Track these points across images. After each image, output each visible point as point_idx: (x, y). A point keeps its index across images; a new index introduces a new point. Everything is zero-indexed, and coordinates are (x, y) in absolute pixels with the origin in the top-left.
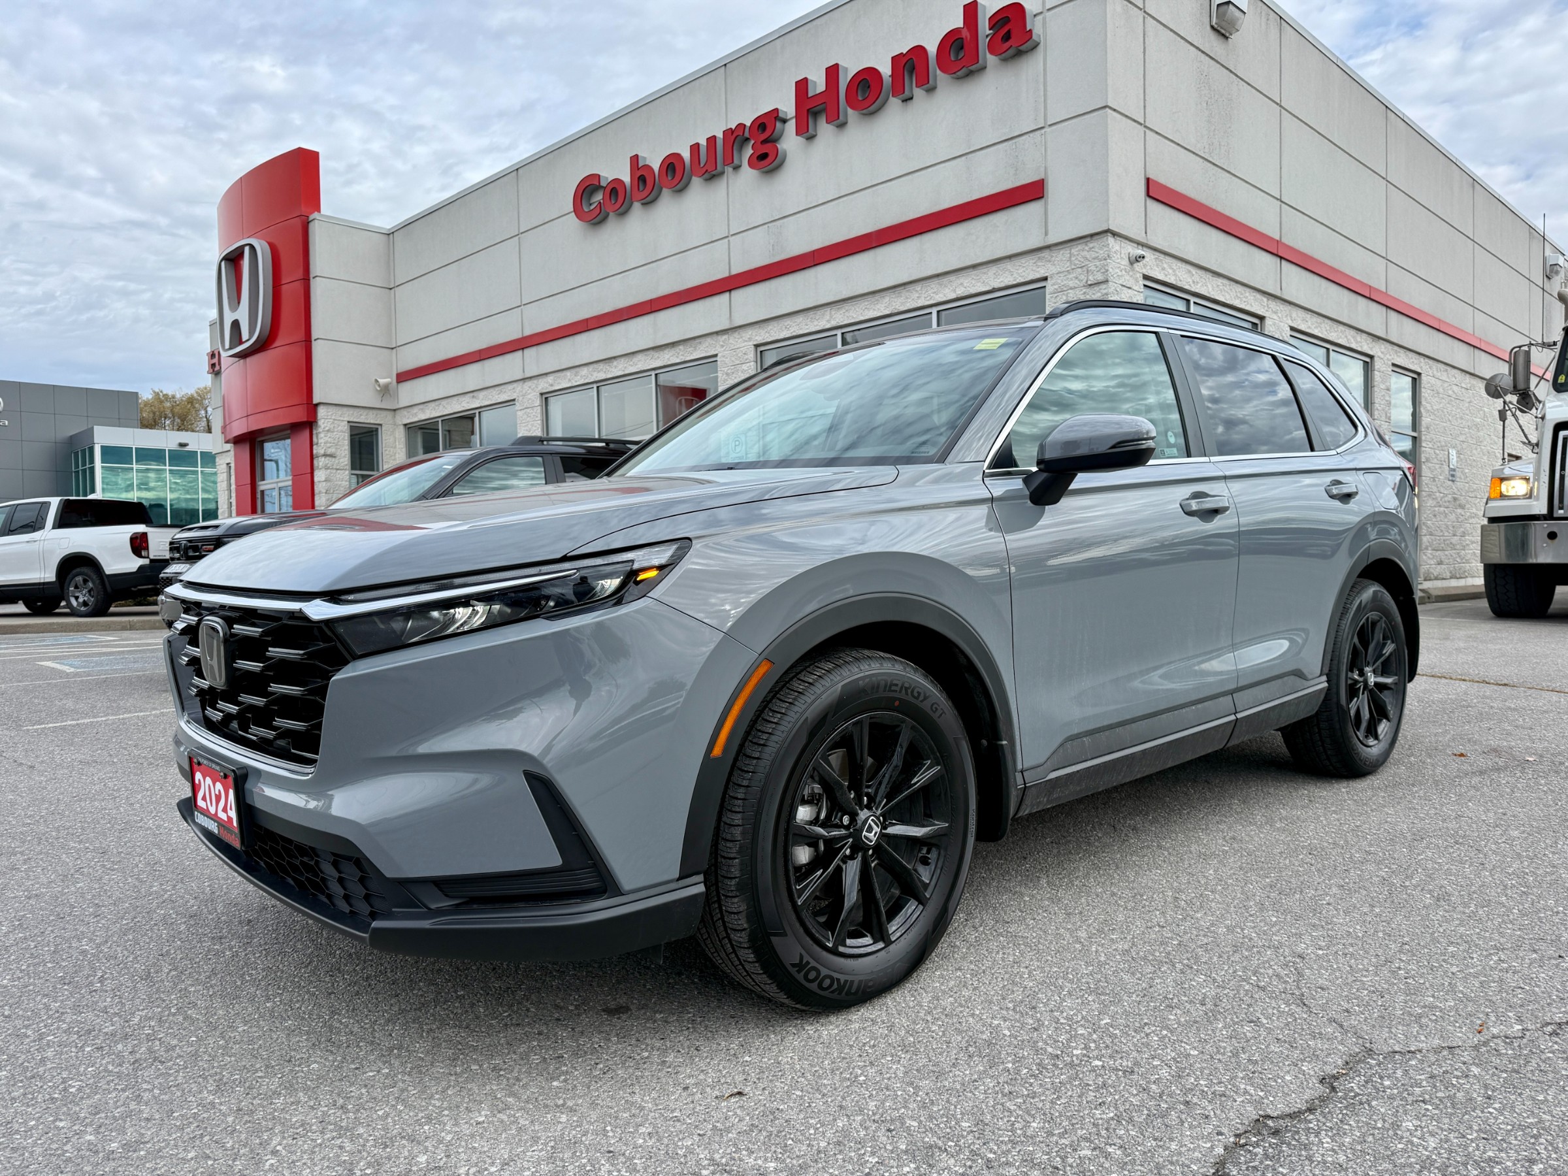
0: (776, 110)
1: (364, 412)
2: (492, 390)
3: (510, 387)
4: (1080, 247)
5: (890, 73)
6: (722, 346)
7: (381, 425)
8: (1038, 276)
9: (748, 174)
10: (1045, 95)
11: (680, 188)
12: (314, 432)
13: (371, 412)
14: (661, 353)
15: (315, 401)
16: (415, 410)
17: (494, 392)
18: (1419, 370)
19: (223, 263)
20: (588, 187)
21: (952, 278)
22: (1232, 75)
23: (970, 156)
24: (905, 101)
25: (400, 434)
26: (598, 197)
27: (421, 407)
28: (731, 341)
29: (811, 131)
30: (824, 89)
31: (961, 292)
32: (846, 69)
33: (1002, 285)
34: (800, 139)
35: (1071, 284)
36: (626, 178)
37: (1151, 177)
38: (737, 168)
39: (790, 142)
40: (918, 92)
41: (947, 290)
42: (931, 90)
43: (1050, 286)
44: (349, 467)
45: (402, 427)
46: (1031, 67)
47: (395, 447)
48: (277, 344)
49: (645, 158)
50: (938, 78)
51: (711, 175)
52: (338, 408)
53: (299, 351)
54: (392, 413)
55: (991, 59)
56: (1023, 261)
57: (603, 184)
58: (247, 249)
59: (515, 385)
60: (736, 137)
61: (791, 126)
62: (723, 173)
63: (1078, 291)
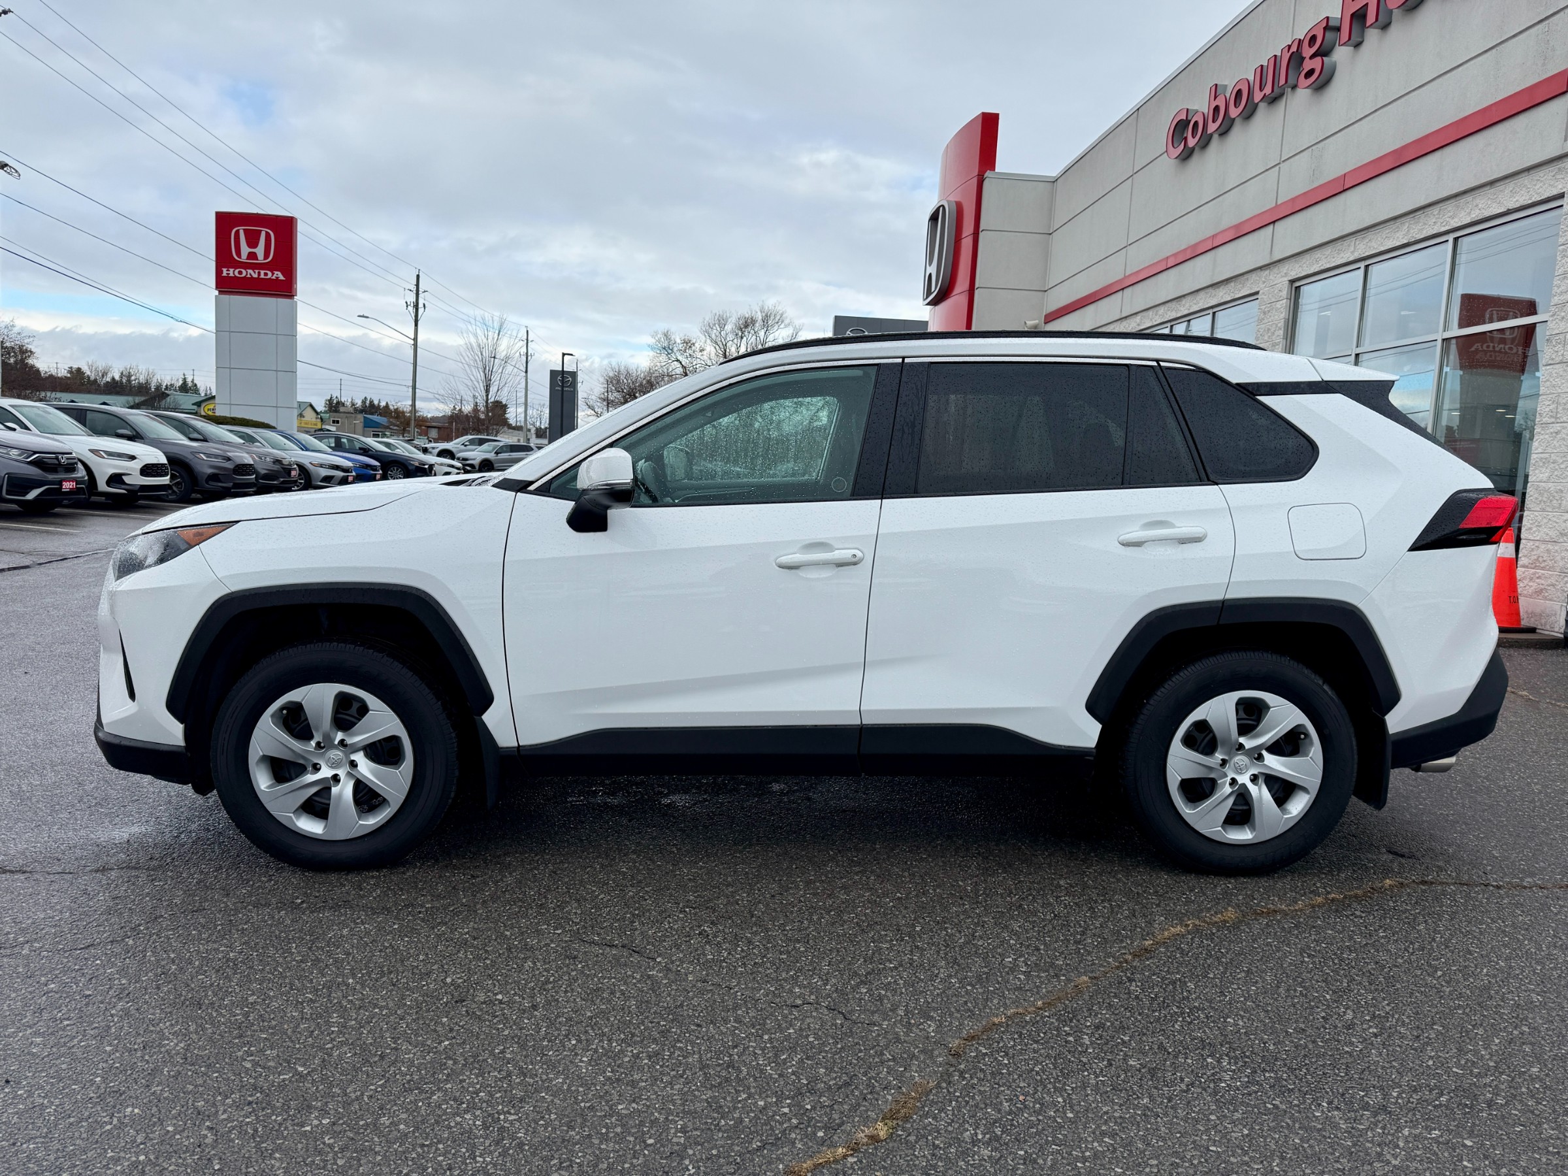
0: (1328, 18)
3: (1112, 326)
6: (1264, 282)
8: (1555, 192)
9: (1301, 94)
11: (1249, 114)
14: (1218, 290)
19: (931, 221)
20: (1179, 122)
21: (1468, 198)
23: (1501, 46)
28: (1271, 277)
29: (1355, 39)
36: (1205, 109)
38: (1294, 87)
39: (1341, 53)
41: (1463, 214)
48: (952, 294)
51: (1273, 100)
53: (965, 298)
56: (1544, 172)
57: (1189, 118)
58: (941, 209)
59: (1115, 324)
62: (1281, 95)
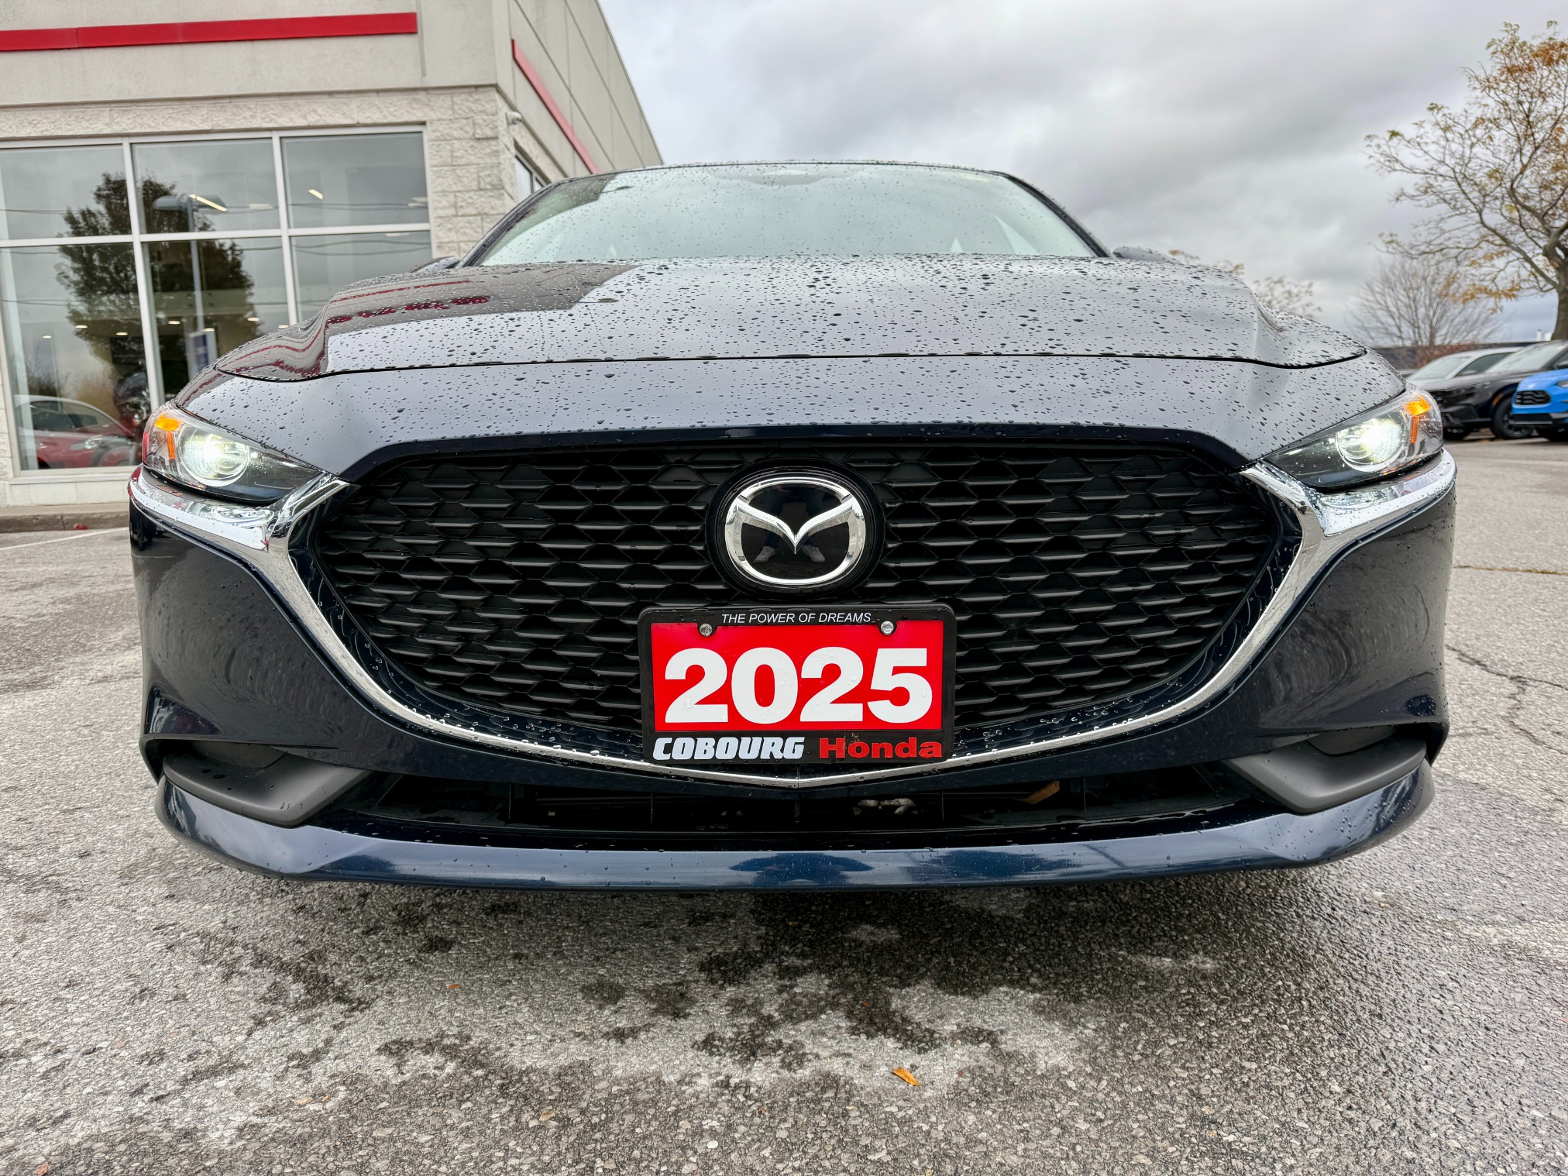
4: (463, 97)
8: (414, 119)
21: (301, 101)
31: (313, 120)
33: (369, 121)
35: (456, 134)
41: (293, 115)
43: (428, 134)
56: (395, 98)
63: (464, 143)
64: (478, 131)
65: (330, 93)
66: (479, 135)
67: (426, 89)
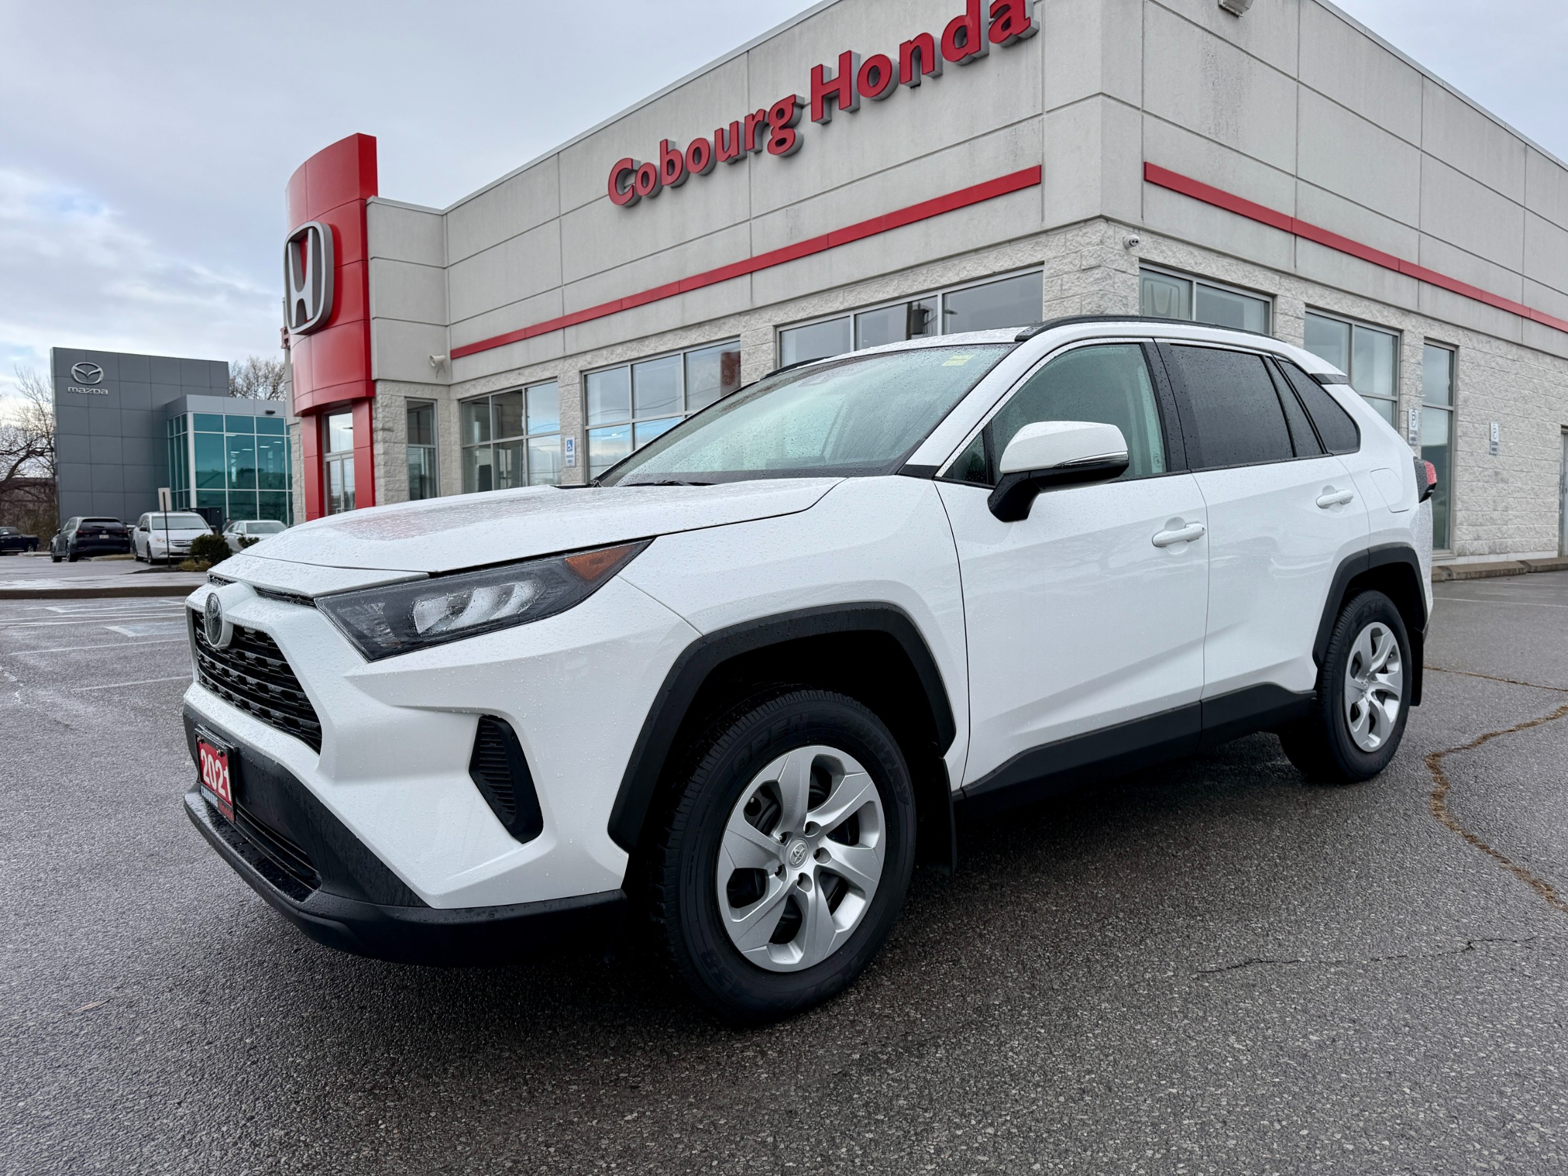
0: (794, 96)
1: (421, 387)
2: (535, 367)
3: (552, 364)
4: (1074, 232)
5: (898, 60)
6: (745, 327)
7: (436, 400)
9: (768, 160)
10: (1043, 82)
11: (707, 172)
12: (373, 407)
13: (427, 387)
14: (689, 333)
15: (374, 377)
16: (468, 386)
17: (538, 369)
18: (1457, 343)
19: (290, 245)
20: (623, 173)
22: (1242, 53)
23: (973, 141)
24: (913, 87)
25: (455, 408)
26: (631, 181)
27: (473, 382)
28: (752, 322)
29: (826, 117)
30: (837, 76)
31: (964, 275)
32: (859, 56)
33: (1003, 269)
34: (817, 125)
35: (1066, 269)
36: (657, 162)
37: (1149, 160)
38: (758, 152)
39: (807, 128)
40: (926, 79)
42: (938, 76)
43: (1047, 270)
44: (406, 441)
45: (456, 402)
46: (1030, 54)
47: (450, 421)
48: (339, 322)
49: (674, 143)
50: (944, 65)
51: (735, 161)
52: (395, 384)
53: (358, 329)
54: (447, 388)
55: (994, 47)
57: (636, 167)
58: (310, 232)
59: (557, 362)
60: (759, 122)
61: (807, 111)
62: (744, 158)
63: (1072, 276)
64: (1084, 263)
65: (976, 251)
66: (1085, 265)
67: (1045, 232)
